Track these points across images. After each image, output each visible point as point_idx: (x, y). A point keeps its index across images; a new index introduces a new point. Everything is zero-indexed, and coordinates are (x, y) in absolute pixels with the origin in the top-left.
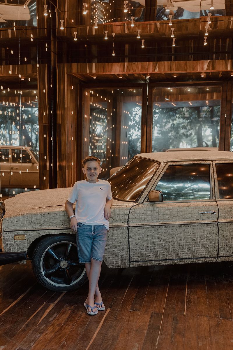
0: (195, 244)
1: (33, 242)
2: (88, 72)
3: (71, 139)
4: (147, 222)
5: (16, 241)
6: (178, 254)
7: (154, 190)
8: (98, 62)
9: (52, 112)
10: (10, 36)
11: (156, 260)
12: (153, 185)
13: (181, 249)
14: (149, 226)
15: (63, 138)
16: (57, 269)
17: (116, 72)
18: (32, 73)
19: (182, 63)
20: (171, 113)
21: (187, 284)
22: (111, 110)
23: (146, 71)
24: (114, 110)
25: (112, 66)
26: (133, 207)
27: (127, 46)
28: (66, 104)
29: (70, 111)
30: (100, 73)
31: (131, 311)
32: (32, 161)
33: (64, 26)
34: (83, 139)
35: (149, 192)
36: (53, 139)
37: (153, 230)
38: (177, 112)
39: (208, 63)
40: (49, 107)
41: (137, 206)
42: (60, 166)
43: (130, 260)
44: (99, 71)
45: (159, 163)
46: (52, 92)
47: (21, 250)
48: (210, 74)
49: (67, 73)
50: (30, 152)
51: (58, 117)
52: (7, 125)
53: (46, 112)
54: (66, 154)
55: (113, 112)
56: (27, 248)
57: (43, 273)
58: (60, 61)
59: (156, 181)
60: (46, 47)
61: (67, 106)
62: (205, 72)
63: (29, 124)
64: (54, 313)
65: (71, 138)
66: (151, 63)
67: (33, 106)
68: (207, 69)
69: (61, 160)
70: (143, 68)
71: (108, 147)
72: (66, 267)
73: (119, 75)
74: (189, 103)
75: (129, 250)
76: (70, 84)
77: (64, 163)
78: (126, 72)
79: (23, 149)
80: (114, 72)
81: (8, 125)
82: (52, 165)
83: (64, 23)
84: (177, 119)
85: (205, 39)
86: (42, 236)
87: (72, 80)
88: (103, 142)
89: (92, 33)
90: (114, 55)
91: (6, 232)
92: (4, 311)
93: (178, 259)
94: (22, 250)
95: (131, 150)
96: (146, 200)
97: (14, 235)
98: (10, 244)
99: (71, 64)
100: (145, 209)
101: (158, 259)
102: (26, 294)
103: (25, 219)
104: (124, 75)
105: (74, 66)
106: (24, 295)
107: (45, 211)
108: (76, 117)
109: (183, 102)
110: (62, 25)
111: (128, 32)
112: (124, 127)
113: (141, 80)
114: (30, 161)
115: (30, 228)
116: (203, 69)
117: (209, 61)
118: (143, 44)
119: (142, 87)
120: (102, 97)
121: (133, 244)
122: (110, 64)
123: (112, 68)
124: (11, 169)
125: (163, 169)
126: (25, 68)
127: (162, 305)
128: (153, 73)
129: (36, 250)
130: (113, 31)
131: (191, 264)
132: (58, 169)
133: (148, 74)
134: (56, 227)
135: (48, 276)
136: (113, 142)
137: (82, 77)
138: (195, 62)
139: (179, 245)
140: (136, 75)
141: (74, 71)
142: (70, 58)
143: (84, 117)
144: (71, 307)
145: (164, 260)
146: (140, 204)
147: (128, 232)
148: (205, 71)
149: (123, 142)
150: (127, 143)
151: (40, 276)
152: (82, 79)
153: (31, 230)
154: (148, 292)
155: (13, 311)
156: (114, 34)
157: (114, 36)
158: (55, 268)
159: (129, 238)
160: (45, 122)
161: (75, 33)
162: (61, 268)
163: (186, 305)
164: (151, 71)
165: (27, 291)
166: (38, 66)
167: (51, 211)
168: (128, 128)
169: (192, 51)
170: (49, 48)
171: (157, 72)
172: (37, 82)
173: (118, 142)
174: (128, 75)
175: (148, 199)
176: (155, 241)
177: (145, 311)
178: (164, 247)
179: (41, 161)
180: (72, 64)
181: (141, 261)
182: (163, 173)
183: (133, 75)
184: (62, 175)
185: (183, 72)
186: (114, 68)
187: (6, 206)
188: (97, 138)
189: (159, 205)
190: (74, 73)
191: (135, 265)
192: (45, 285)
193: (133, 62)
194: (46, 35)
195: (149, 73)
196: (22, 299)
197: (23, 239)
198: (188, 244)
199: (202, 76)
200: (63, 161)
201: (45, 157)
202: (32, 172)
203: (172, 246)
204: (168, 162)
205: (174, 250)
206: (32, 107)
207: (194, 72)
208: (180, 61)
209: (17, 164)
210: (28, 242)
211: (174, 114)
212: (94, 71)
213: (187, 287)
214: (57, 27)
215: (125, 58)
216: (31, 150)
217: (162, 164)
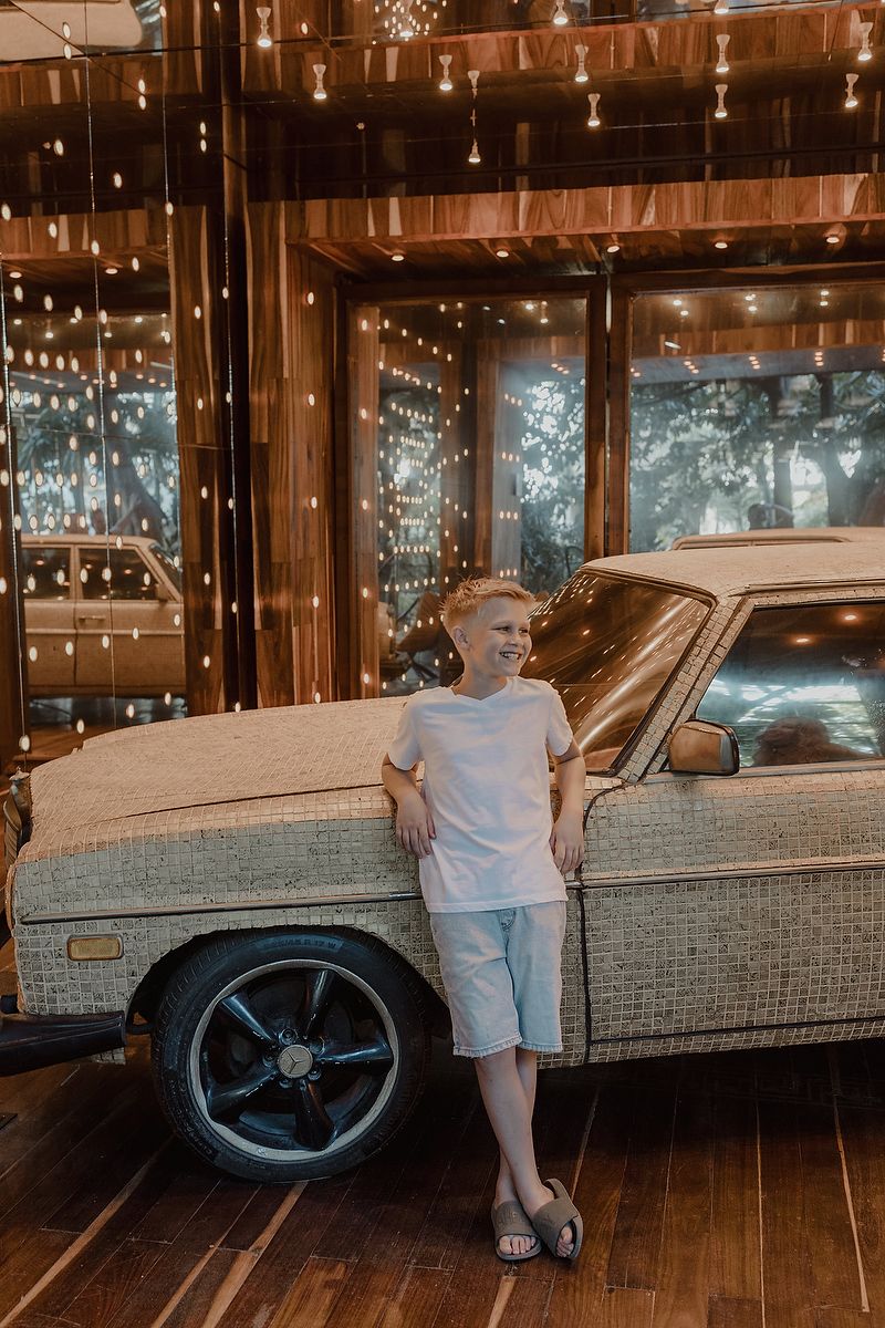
0: (877, 958)
1: (154, 967)
2: (372, 233)
3: (307, 505)
4: (666, 865)
5: (77, 963)
6: (803, 1001)
7: (692, 719)
8: (408, 194)
9: (229, 398)
10: (56, 99)
11: (704, 1032)
12: (688, 697)
13: (815, 982)
14: (672, 884)
15: (276, 501)
16: (267, 1083)
17: (484, 231)
18: (148, 243)
19: (753, 186)
20: (671, 404)
21: (838, 1130)
22: (456, 391)
23: (606, 224)
24: (467, 391)
25: (467, 205)
26: (601, 798)
27: (523, 129)
28: (286, 363)
29: (301, 394)
30: (422, 238)
31: (611, 1291)
32: (160, 593)
33: (271, 32)
34: (354, 502)
35: (669, 731)
36: (236, 504)
37: (692, 900)
38: (692, 399)
39: (857, 185)
40: (217, 378)
41: (620, 791)
42: (268, 613)
43: (589, 1036)
44: (418, 227)
45: (708, 599)
46: (230, 319)
47: (99, 1004)
48: (866, 231)
49: (286, 239)
50: (150, 556)
51: (254, 413)
52: (66, 458)
53: (205, 398)
54: (289, 564)
55: (463, 400)
56: (128, 995)
57: (202, 1101)
58: (259, 193)
59: (698, 679)
60: (201, 137)
61: (291, 371)
62: (845, 224)
63: (148, 455)
64: (257, 1310)
65: (307, 500)
66: (627, 190)
67: (157, 383)
68: (856, 211)
69: (269, 587)
70: (595, 211)
71: (447, 533)
72: (304, 1072)
73: (494, 242)
74: (752, 358)
75: (587, 992)
76: (301, 283)
77: (282, 601)
78: (527, 228)
79: (113, 547)
80: (477, 231)
81: (69, 459)
82: (234, 608)
83: (271, 19)
84: (693, 426)
85: (851, 85)
86: (195, 938)
87: (309, 267)
88: (429, 513)
89: (386, 77)
90: (475, 160)
91: (29, 926)
92: (25, 1301)
93: (800, 1025)
94: (105, 1006)
95: (529, 541)
96: (656, 766)
97: (66, 937)
98: (53, 980)
99: (304, 204)
100: (656, 808)
101: (713, 1025)
102: (126, 1196)
103: (119, 864)
104: (515, 242)
105: (316, 209)
106: (120, 1203)
107: (205, 826)
108: (325, 416)
109: (729, 355)
110: (264, 28)
111: (532, 67)
112: (504, 456)
113: (582, 265)
114: (151, 594)
115: (140, 904)
116: (836, 208)
117: (861, 176)
118: (594, 113)
119: (588, 292)
120: (420, 342)
121: (604, 963)
122: (460, 198)
123: (466, 217)
124: (78, 624)
125: (726, 624)
126: (120, 223)
127: (748, 1254)
128: (635, 229)
129: (171, 1000)
130: (468, 65)
131: (856, 1042)
132: (258, 626)
133: (615, 237)
134: (257, 898)
135: (225, 1114)
136: (465, 515)
137: (347, 258)
138: (803, 181)
139: (806, 963)
140: (564, 244)
141: (316, 228)
142: (297, 185)
143: (357, 416)
144: (330, 1270)
145: (739, 1030)
146: (632, 784)
147: (579, 913)
148: (848, 217)
149: (502, 515)
150: (516, 516)
151: (188, 1119)
152: (346, 266)
153: (147, 916)
154: (672, 1179)
155: (67, 1299)
156: (474, 75)
157: (474, 82)
158: (254, 1077)
159: (583, 936)
160: (204, 438)
161: (319, 70)
162: (281, 1077)
163: (861, 1250)
164: (626, 224)
165: (136, 1180)
166: (169, 209)
167: (233, 824)
168: (518, 459)
169: (785, 143)
170: (214, 141)
171: (651, 226)
172: (168, 284)
173: (481, 514)
174: (533, 243)
175: (667, 760)
176: (699, 946)
177: (678, 1291)
178: (740, 974)
179: (190, 594)
180: (307, 202)
181: (636, 1038)
182: (728, 641)
183: (552, 240)
184: (277, 645)
185: (757, 223)
186: (474, 213)
187: (35, 799)
188: (406, 499)
189: (716, 788)
190: (315, 240)
191: (612, 1053)
192: (213, 1157)
193: (550, 189)
194: (201, 90)
195: (617, 230)
196: (110, 1226)
197: (111, 955)
198: (845, 959)
199: (832, 240)
200: (279, 591)
201: (207, 579)
202: (158, 632)
203: (775, 967)
204: (749, 593)
205: (785, 984)
206: (155, 388)
207: (801, 221)
208: (744, 181)
209: (100, 606)
210: (134, 967)
211: (683, 406)
212: (395, 229)
213: (841, 1148)
214: (243, 39)
215: (518, 178)
216: (154, 551)
217: (723, 601)
